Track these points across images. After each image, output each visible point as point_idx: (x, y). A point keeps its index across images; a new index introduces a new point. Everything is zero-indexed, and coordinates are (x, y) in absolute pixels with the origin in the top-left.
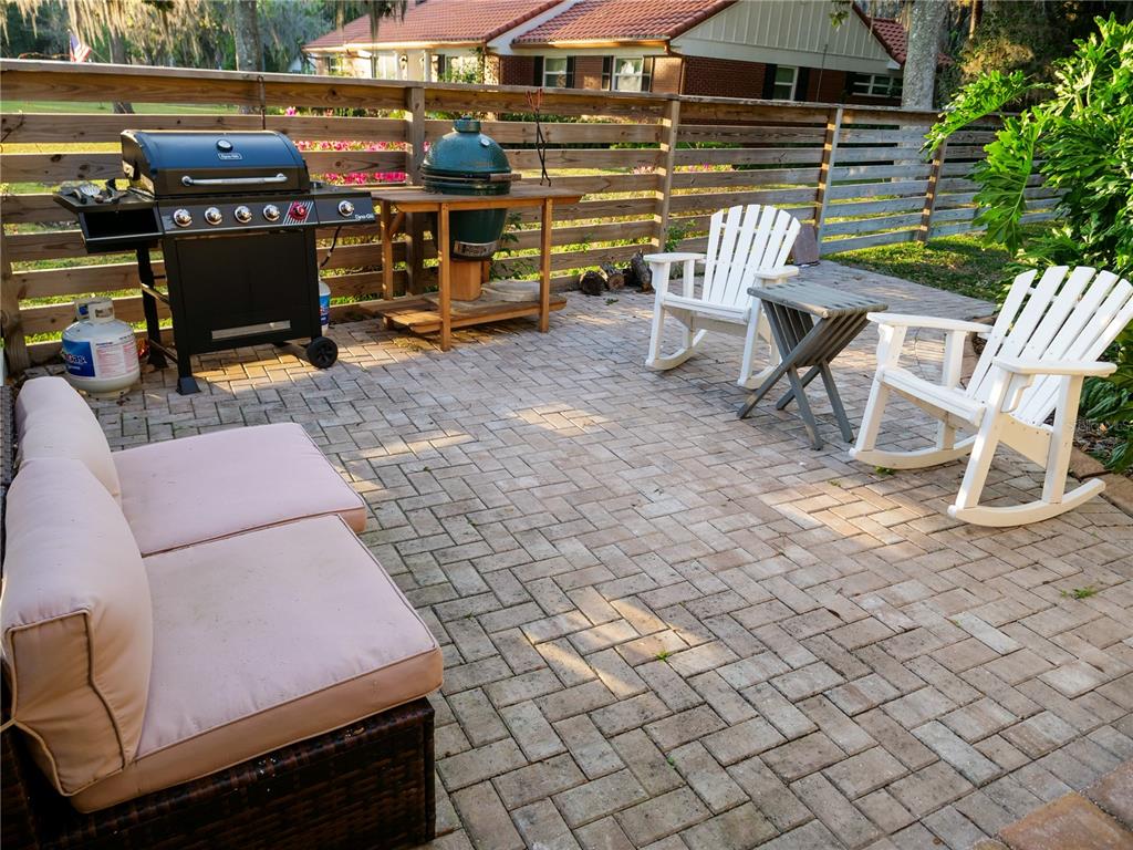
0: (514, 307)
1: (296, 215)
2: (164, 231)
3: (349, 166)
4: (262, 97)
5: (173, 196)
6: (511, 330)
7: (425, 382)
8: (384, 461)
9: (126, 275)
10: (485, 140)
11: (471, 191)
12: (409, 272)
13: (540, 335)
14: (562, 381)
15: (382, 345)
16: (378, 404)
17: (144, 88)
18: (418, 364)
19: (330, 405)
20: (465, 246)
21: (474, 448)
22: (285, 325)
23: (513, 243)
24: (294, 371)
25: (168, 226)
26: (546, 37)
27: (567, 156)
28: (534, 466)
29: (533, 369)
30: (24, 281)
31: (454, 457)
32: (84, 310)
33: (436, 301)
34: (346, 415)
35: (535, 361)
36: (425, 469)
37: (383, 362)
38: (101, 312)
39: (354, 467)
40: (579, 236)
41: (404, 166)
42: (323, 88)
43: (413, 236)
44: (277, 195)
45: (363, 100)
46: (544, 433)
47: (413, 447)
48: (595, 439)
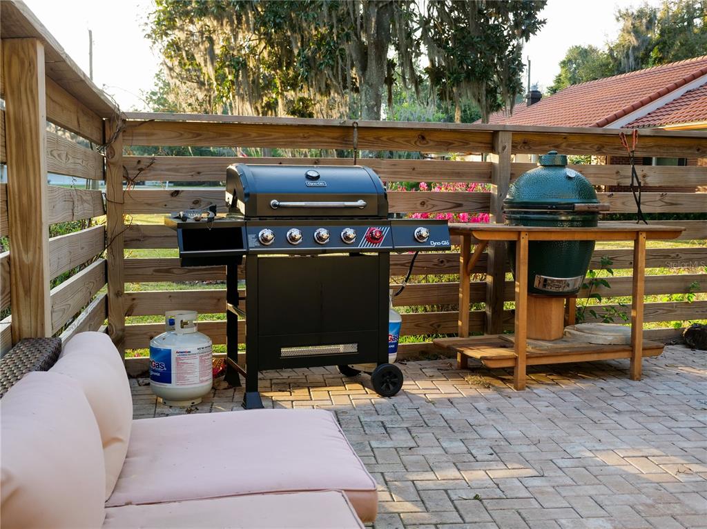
0: (600, 349)
1: (372, 239)
2: (248, 248)
3: (434, 206)
4: (355, 140)
5: (261, 218)
6: (597, 376)
7: (493, 416)
8: (431, 485)
9: (219, 300)
10: (571, 173)
11: (554, 222)
12: (489, 313)
13: (631, 382)
14: (655, 426)
15: (450, 382)
16: (437, 432)
17: (254, 135)
18: (487, 400)
19: (386, 429)
20: (546, 280)
21: (537, 482)
22: (351, 348)
23: (605, 289)
24: (357, 397)
25: (252, 243)
26: (657, 122)
27: (667, 199)
28: (607, 508)
29: (618, 412)
30: (134, 299)
31: (511, 489)
32: (172, 322)
33: (512, 339)
34: (401, 439)
35: (621, 405)
36: (476, 498)
37: (450, 396)
38: (186, 323)
39: (397, 487)
40: (682, 285)
41: (488, 207)
42: (414, 134)
43: (495, 276)
44: (356, 220)
45: (451, 144)
46: (626, 476)
47: (466, 475)
48: (690, 488)
